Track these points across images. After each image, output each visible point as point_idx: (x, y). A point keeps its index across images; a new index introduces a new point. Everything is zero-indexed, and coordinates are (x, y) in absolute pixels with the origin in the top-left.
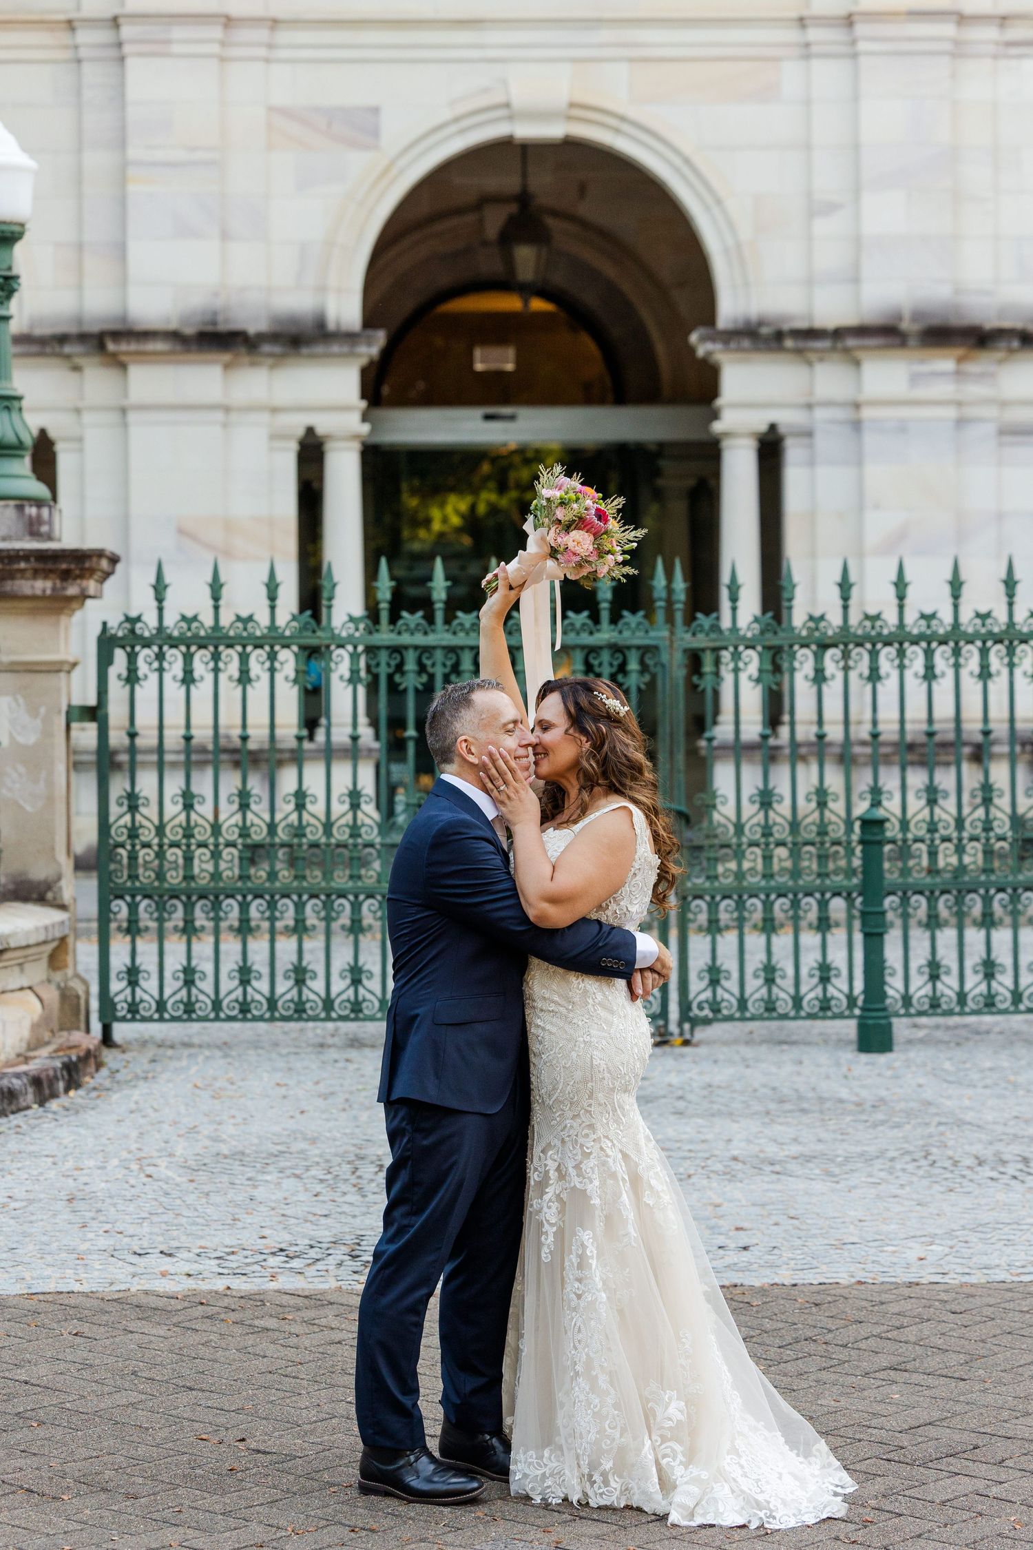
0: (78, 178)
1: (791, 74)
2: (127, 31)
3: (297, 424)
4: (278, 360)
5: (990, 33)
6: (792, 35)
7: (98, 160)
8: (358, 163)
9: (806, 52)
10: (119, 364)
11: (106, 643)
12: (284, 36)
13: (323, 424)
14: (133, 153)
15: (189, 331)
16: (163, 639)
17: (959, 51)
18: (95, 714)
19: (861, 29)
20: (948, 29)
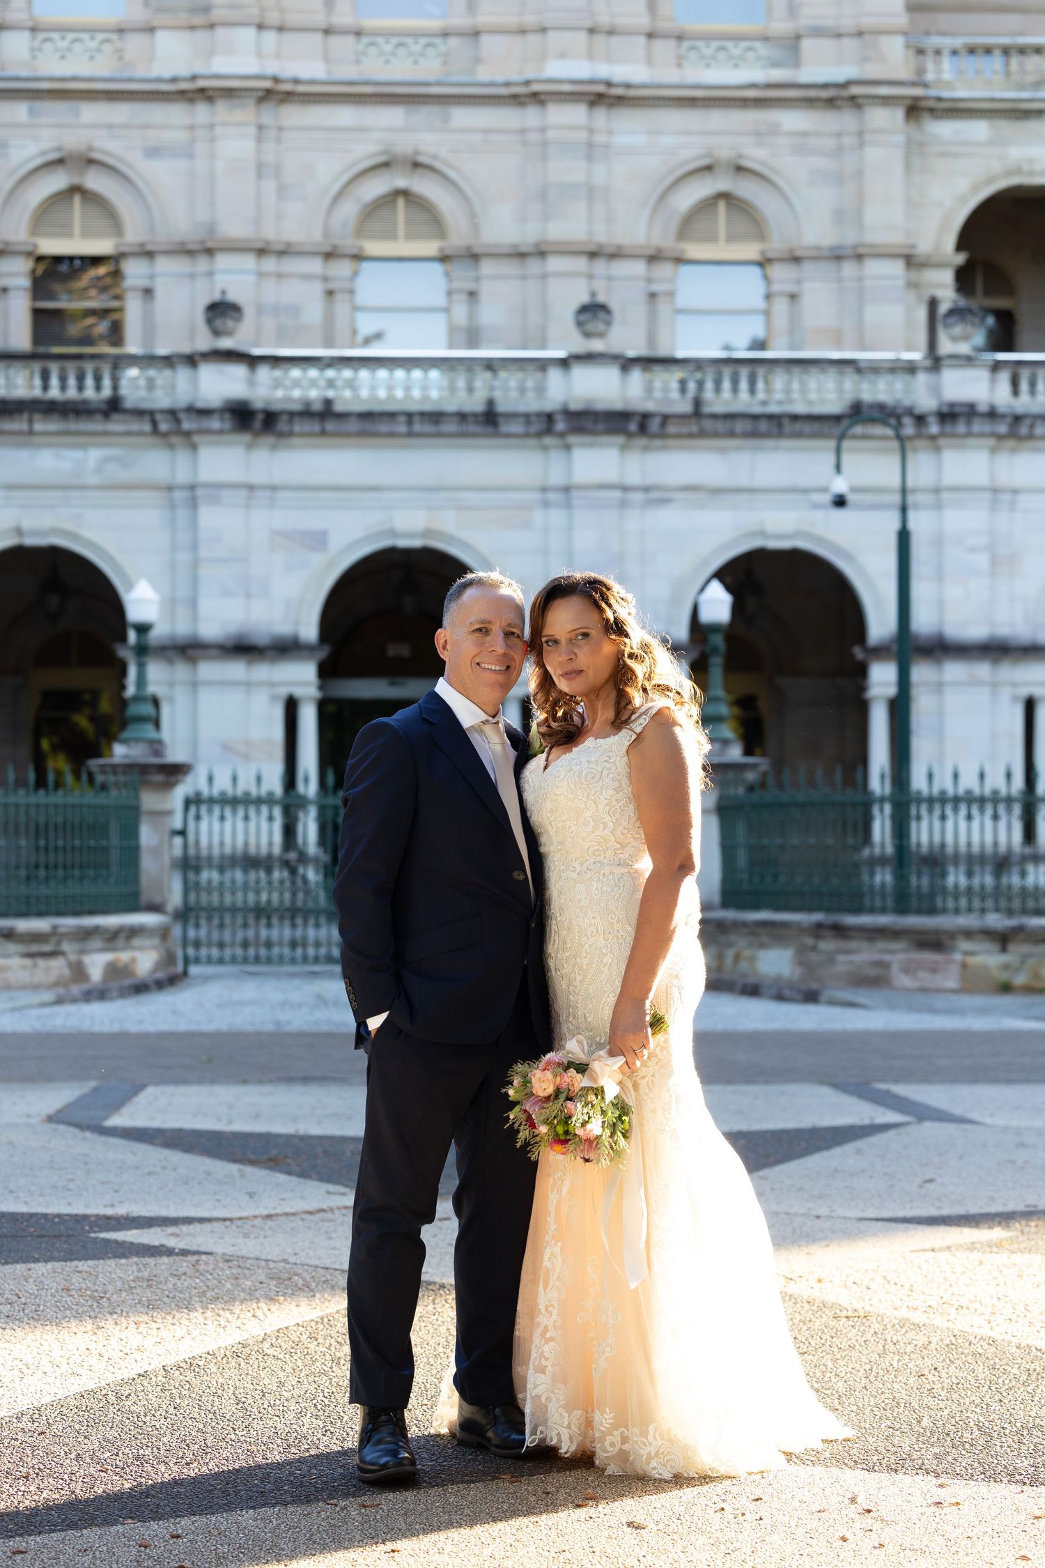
0: (173, 566)
1: (538, 516)
2: (200, 492)
3: (284, 692)
4: (274, 660)
5: (638, 497)
6: (537, 496)
7: (183, 557)
8: (317, 559)
9: (546, 504)
10: (193, 661)
11: (188, 802)
12: (280, 494)
13: (298, 692)
14: (203, 552)
15: (229, 644)
16: (211, 801)
17: (623, 505)
18: (182, 833)
19: (575, 494)
20: (617, 494)
